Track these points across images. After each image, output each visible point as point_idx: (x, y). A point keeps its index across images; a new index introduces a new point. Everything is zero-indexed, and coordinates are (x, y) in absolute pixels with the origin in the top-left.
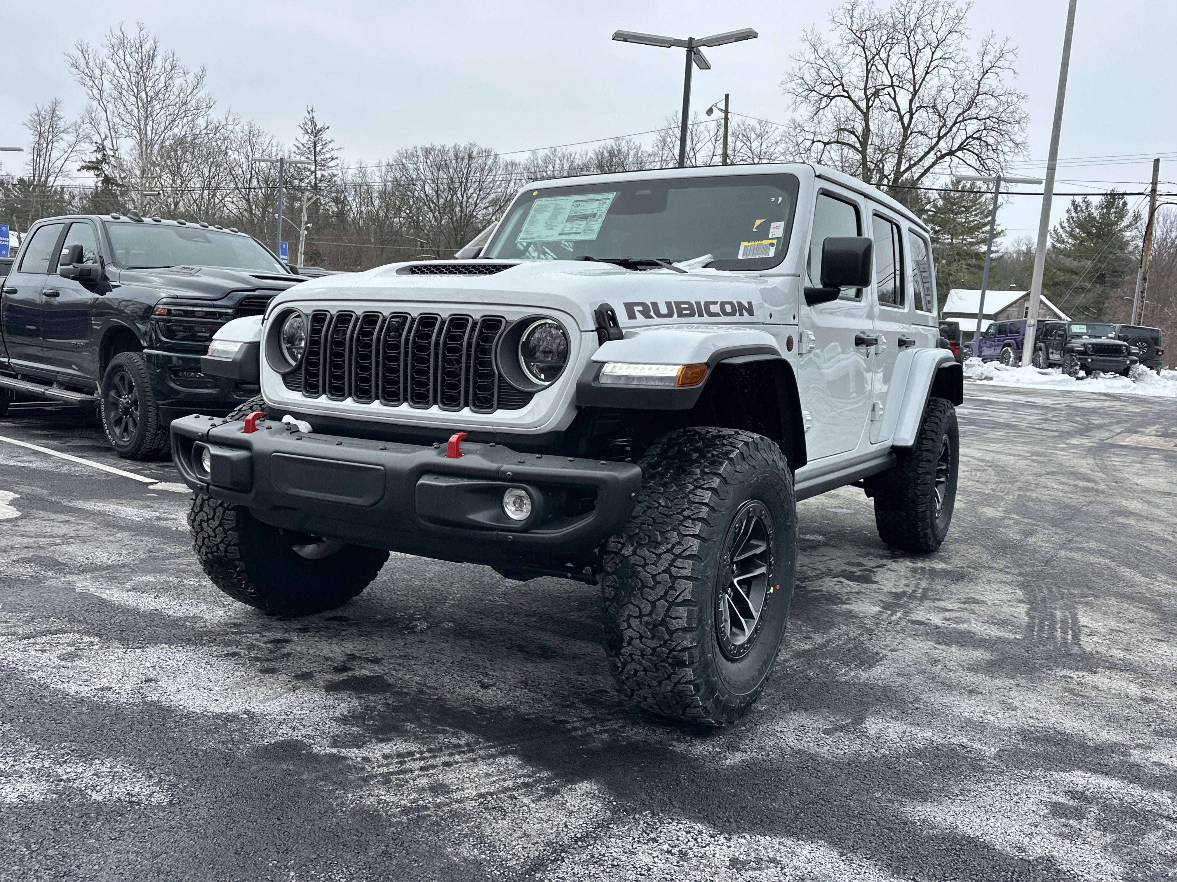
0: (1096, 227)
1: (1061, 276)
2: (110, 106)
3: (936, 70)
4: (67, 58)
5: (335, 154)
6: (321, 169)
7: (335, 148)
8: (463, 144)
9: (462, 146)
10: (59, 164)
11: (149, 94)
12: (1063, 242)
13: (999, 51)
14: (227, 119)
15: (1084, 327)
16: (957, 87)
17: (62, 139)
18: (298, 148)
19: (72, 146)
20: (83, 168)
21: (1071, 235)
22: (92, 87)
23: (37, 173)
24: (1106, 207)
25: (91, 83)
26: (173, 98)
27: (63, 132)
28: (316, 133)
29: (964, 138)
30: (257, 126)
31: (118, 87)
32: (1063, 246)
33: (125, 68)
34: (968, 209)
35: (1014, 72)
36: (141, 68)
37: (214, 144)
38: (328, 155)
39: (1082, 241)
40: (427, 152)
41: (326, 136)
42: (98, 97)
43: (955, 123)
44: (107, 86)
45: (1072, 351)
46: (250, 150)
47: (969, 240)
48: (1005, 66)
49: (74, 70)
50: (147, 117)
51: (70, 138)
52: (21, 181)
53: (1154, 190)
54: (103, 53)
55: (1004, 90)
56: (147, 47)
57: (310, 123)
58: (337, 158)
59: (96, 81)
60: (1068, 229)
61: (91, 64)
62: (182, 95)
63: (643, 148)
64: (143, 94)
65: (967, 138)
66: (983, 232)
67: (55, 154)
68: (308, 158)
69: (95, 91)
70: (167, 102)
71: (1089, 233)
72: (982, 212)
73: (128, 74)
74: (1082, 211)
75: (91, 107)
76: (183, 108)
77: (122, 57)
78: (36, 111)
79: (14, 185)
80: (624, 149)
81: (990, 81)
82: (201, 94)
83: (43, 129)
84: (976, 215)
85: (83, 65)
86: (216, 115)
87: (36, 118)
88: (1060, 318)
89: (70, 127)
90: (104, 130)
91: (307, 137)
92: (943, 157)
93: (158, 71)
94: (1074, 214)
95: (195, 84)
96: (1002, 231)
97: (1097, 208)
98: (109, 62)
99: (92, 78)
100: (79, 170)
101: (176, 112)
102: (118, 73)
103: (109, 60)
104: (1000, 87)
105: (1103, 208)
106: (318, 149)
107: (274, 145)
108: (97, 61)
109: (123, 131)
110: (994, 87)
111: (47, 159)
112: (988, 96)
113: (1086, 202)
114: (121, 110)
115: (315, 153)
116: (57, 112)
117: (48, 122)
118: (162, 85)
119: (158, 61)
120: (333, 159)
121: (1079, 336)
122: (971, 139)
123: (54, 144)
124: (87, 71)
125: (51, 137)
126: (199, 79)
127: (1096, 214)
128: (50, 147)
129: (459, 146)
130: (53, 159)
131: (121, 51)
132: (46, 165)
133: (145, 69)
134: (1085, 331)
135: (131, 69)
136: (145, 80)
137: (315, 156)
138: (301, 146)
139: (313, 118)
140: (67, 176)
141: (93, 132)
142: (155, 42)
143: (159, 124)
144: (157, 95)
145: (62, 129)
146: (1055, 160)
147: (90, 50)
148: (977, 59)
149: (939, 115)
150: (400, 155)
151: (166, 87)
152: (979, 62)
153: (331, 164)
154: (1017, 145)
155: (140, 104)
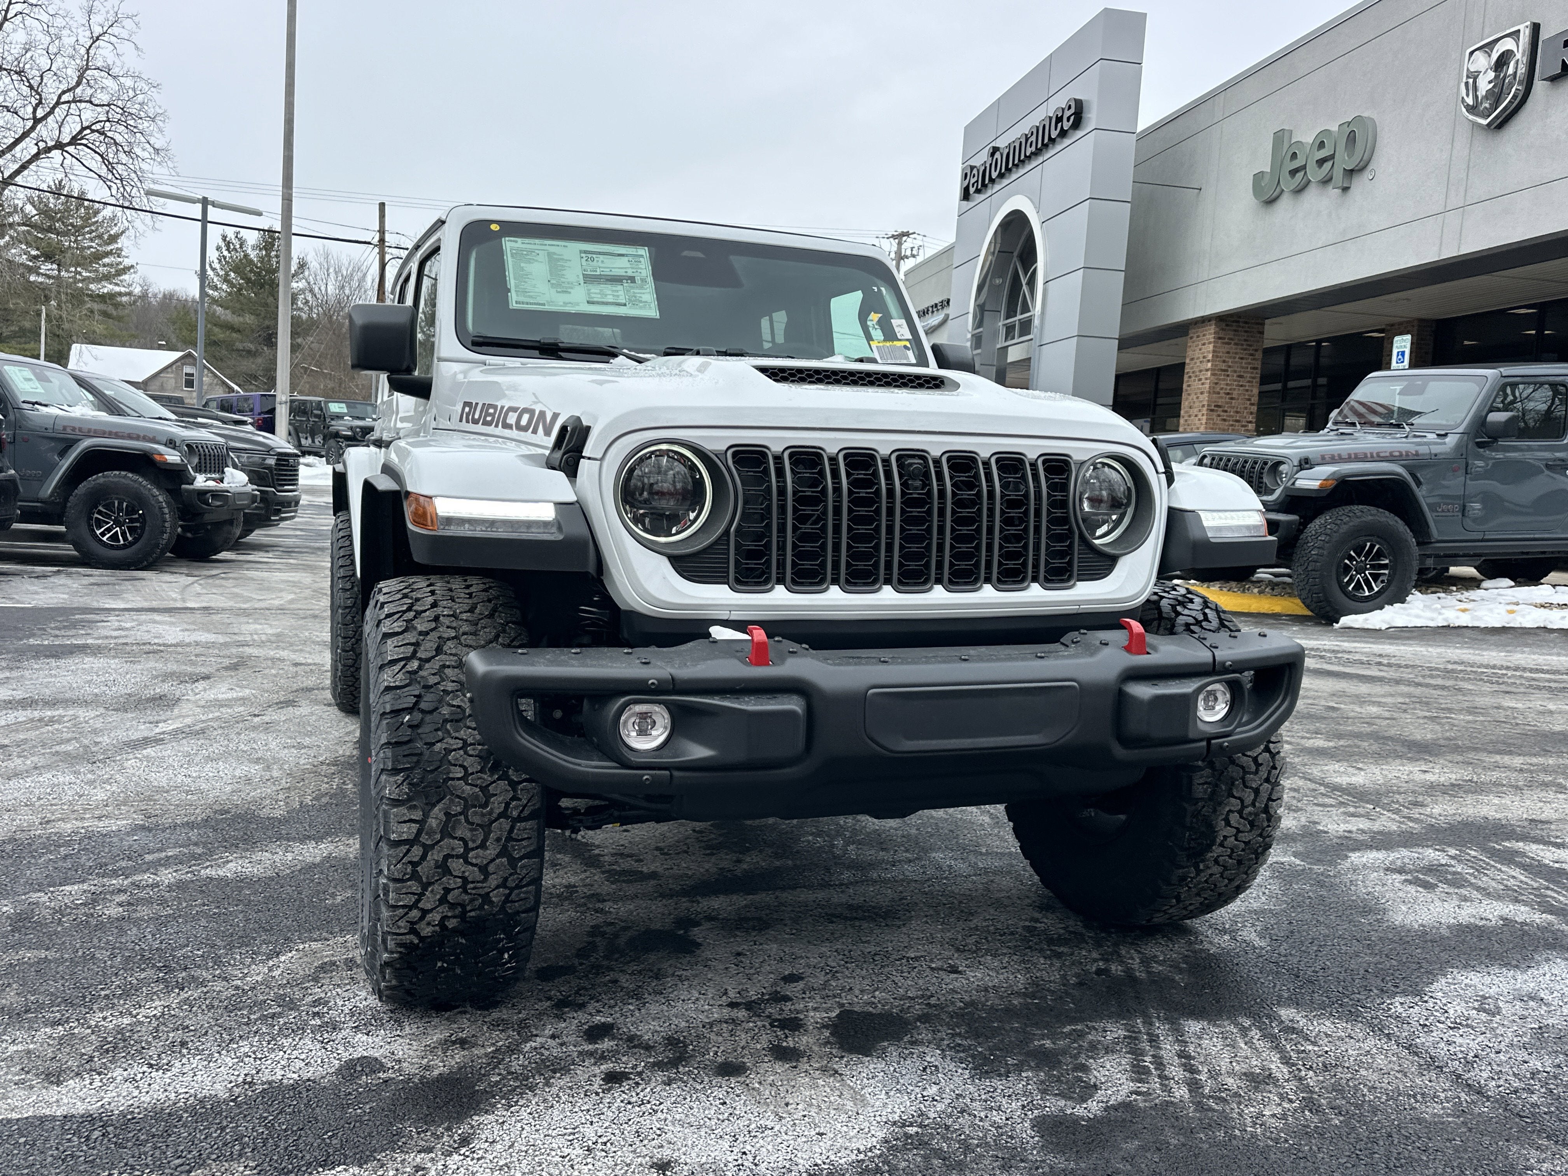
0: (255, 273)
1: (220, 334)
3: (19, 17)
12: (215, 288)
13: (112, 12)
15: (344, 405)
16: (53, 49)
21: (226, 280)
24: (265, 248)
29: (78, 128)
32: (216, 293)
34: (78, 230)
35: (137, 48)
39: (240, 290)
43: (58, 103)
45: (336, 435)
47: (84, 274)
48: (122, 36)
53: (382, 240)
55: (125, 69)
60: (222, 273)
65: (83, 129)
66: (104, 266)
71: (248, 280)
72: (100, 237)
74: (235, 249)
81: (104, 53)
84: (91, 240)
88: (231, 390)
92: (49, 150)
94: (226, 253)
96: (132, 266)
97: (254, 248)
104: (118, 63)
105: (261, 250)
110: (111, 63)
112: (103, 74)
113: (240, 239)
121: (339, 417)
122: (88, 131)
127: (253, 255)
134: (345, 411)
146: (291, 188)
148: (80, 17)
149: (31, 87)
152: (85, 22)
154: (157, 151)
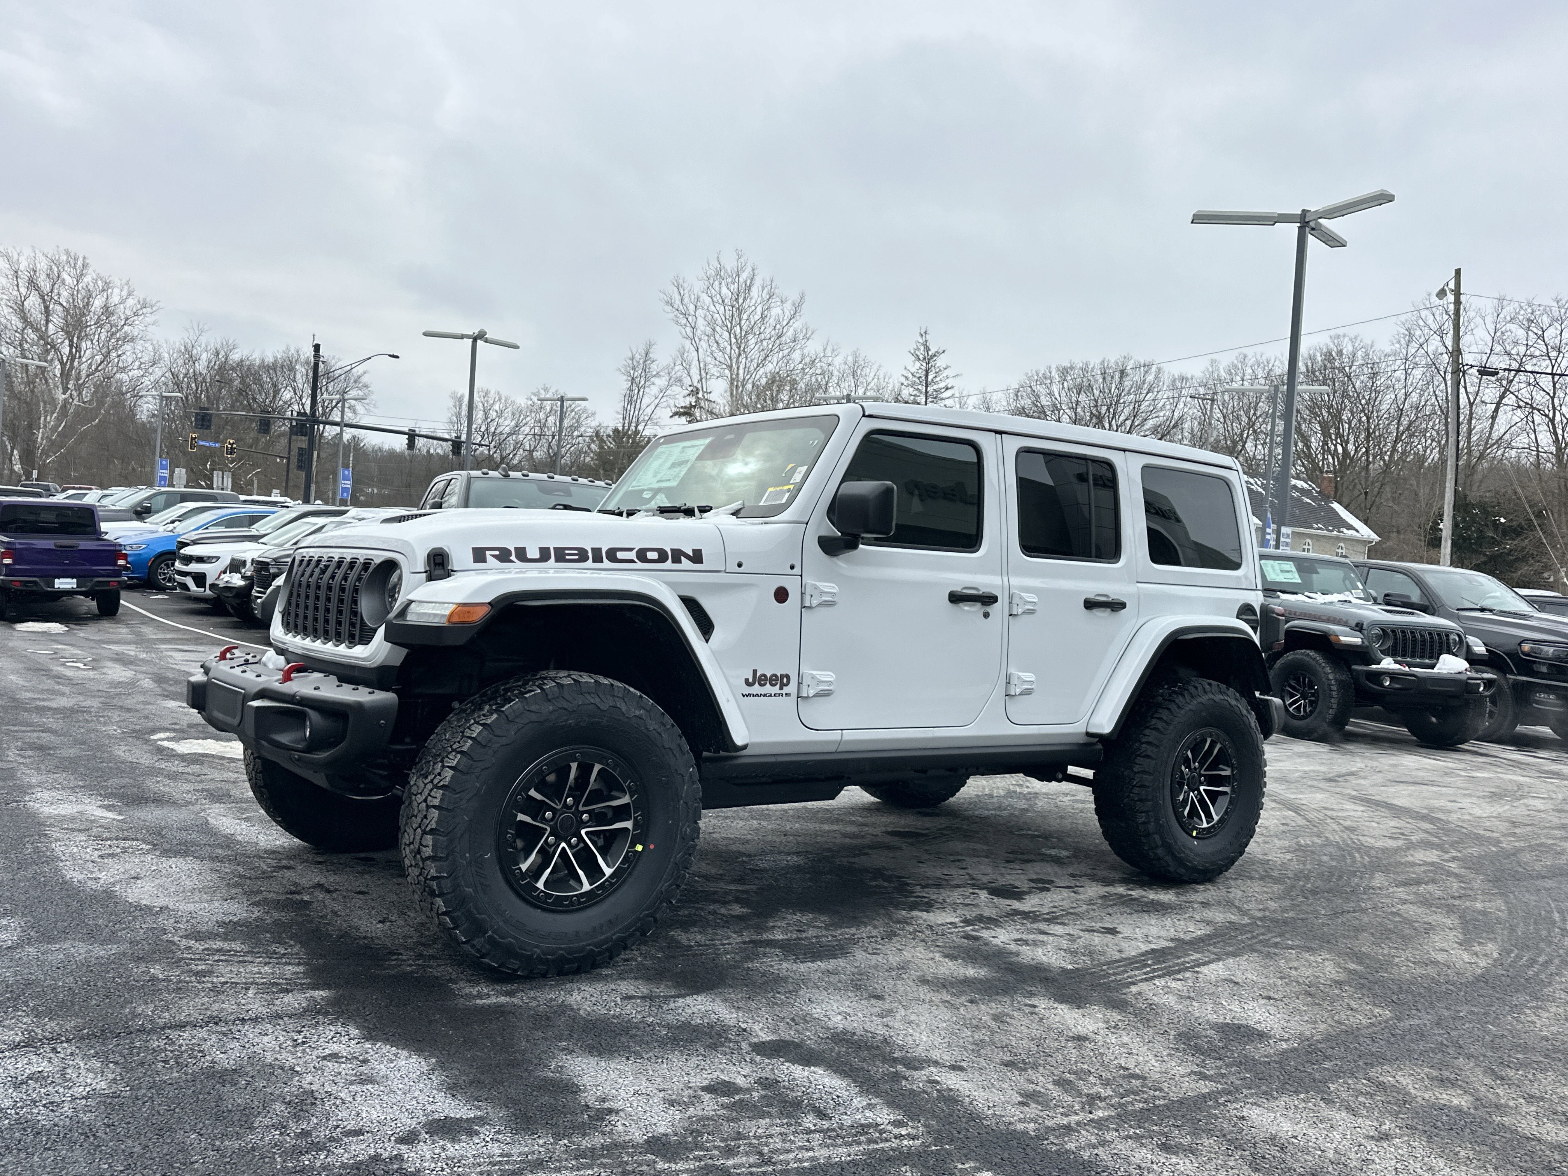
2: (703, 345)
4: (662, 296)
5: (950, 382)
6: (932, 402)
7: (951, 375)
8: (1113, 358)
9: (1113, 361)
10: (649, 411)
11: (744, 328)
14: (825, 350)
17: (654, 384)
18: (907, 378)
19: (663, 391)
20: (676, 414)
22: (685, 325)
23: (627, 421)
25: (685, 321)
26: (768, 331)
27: (654, 376)
28: (929, 359)
30: (862, 356)
31: (712, 324)
33: (720, 301)
36: (737, 300)
37: (814, 379)
38: (942, 385)
40: (1064, 372)
41: (940, 362)
42: (691, 335)
44: (701, 324)
46: (853, 385)
49: (668, 308)
50: (740, 355)
51: (661, 382)
52: (616, 431)
54: (699, 286)
56: (744, 276)
57: (922, 348)
58: (952, 387)
59: (690, 319)
61: (686, 300)
62: (778, 326)
63: (1377, 347)
64: (738, 328)
67: (646, 401)
68: (918, 389)
69: (689, 329)
70: (762, 337)
73: (722, 308)
75: (683, 347)
76: (778, 342)
77: (717, 289)
78: (630, 355)
79: (609, 436)
80: (1348, 349)
82: (797, 324)
83: (636, 374)
85: (678, 302)
86: (813, 347)
87: (630, 362)
89: (662, 371)
90: (695, 372)
91: (918, 365)
93: (753, 301)
95: (792, 313)
98: (704, 297)
99: (685, 315)
100: (671, 417)
101: (770, 346)
102: (712, 308)
103: (705, 294)
106: (930, 378)
107: (881, 376)
108: (693, 297)
109: (714, 371)
111: (638, 407)
114: (714, 349)
115: (927, 381)
116: (651, 355)
117: (641, 366)
118: (757, 317)
119: (755, 292)
120: (947, 389)
123: (647, 390)
124: (681, 308)
125: (643, 382)
126: (797, 307)
128: (641, 393)
129: (1109, 361)
130: (643, 407)
131: (717, 283)
132: (637, 412)
133: (741, 301)
135: (726, 301)
136: (740, 314)
137: (927, 387)
138: (910, 376)
139: (926, 341)
140: (656, 424)
141: (685, 375)
142: (753, 270)
143: (752, 361)
144: (752, 329)
145: (654, 373)
147: (685, 285)
150: (1029, 378)
151: (763, 317)
153: (945, 395)
155: (733, 340)
